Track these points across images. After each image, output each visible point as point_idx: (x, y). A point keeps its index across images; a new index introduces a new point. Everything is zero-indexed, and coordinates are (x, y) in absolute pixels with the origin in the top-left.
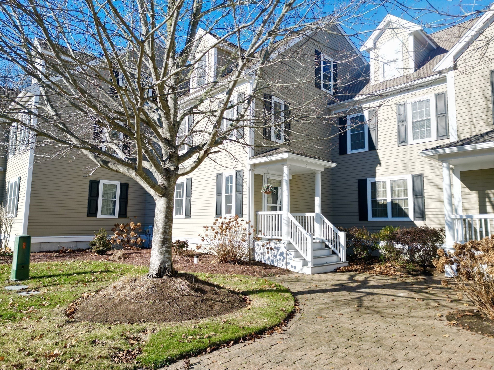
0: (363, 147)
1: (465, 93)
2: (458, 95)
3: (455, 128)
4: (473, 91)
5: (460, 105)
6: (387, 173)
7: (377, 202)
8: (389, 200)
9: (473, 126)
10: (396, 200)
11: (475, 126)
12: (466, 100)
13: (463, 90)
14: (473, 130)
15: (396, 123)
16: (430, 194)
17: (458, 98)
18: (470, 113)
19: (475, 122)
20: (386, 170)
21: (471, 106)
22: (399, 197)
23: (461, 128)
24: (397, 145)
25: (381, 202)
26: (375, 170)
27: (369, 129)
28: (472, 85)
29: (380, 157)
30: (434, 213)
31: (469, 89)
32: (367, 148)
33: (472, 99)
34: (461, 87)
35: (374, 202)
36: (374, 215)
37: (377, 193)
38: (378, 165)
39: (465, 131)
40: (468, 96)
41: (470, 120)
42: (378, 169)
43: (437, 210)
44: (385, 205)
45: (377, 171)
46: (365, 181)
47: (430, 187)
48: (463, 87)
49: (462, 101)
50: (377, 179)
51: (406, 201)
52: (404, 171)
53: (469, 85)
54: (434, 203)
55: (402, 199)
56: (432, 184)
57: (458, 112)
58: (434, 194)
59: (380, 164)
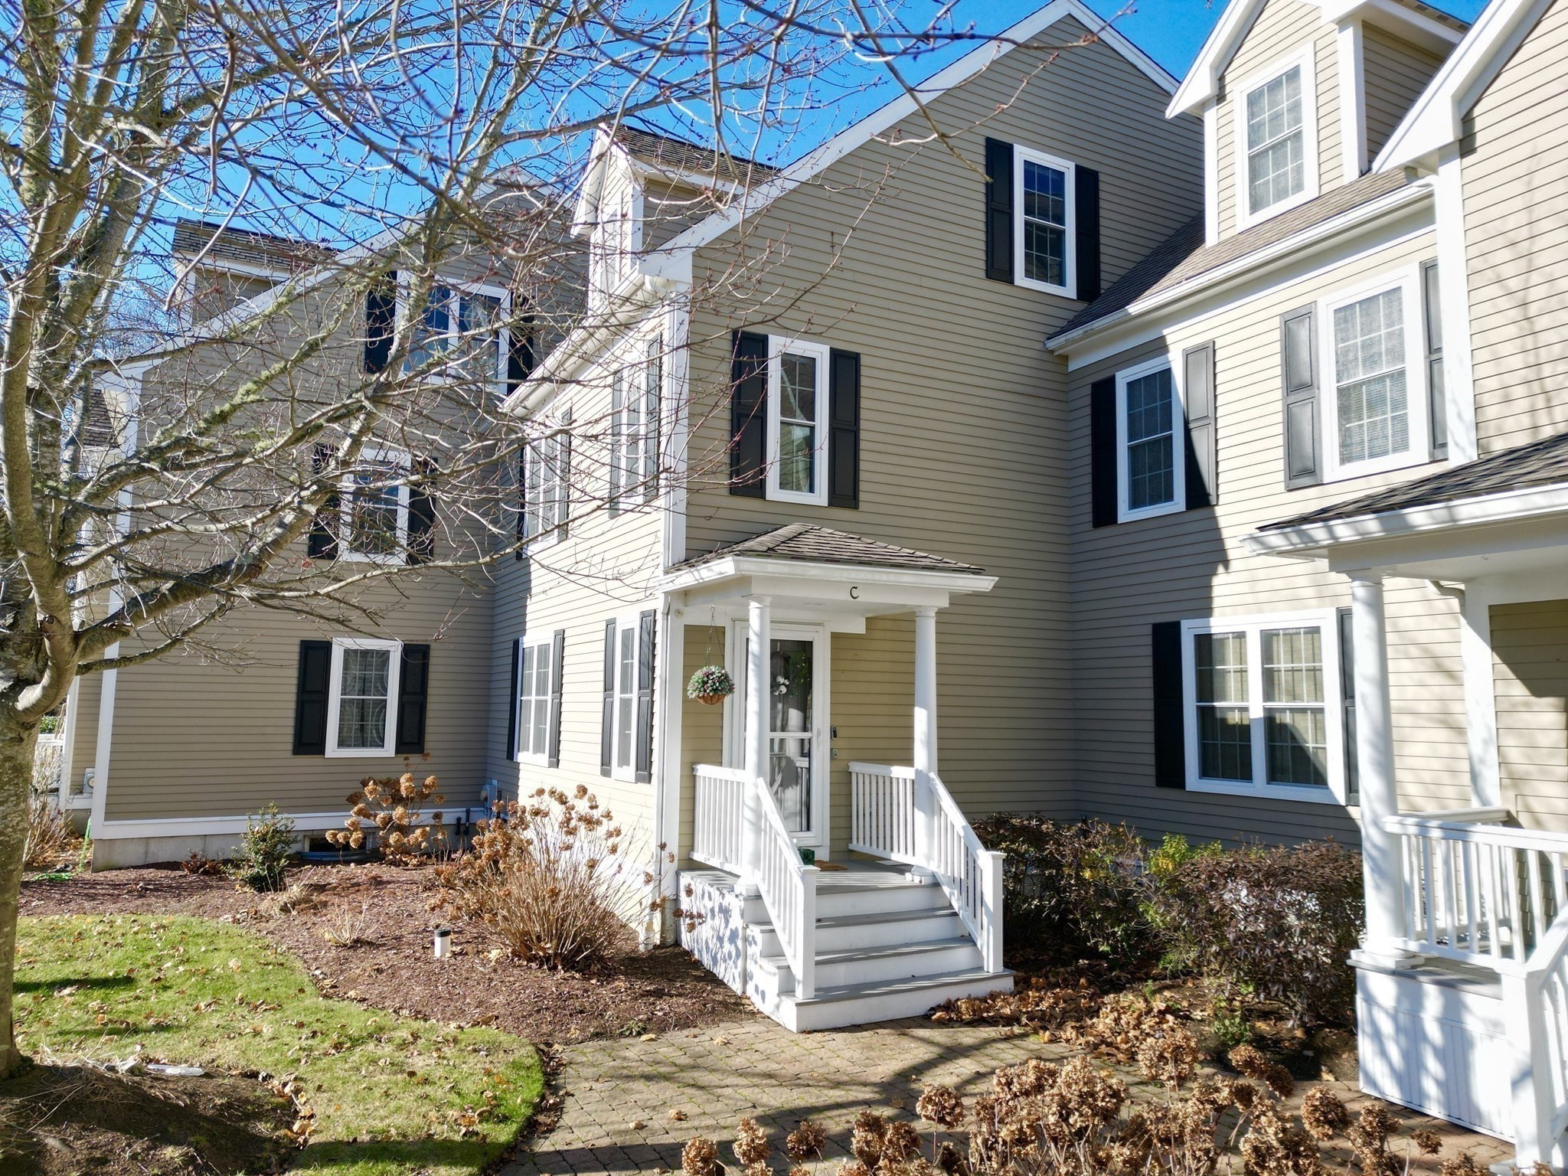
0: (1169, 497)
1: (1505, 255)
2: (1478, 264)
3: (1469, 414)
4: (1540, 243)
5: (1487, 308)
6: (1249, 598)
7: (1219, 715)
8: (1256, 710)
9: (1540, 402)
10: (1283, 710)
11: (1548, 400)
12: (1514, 284)
13: (1501, 241)
14: (1543, 418)
15: (1279, 394)
16: (1410, 692)
17: (1477, 280)
18: (1529, 342)
19: (1549, 384)
20: (1245, 588)
21: (1533, 309)
22: (1294, 699)
23: (1491, 412)
24: (1282, 487)
25: (1234, 718)
26: (1210, 587)
27: (1186, 423)
28: (1540, 211)
29: (1226, 533)
30: (1427, 776)
31: (1524, 233)
32: (1179, 502)
33: (1535, 278)
34: (1492, 229)
35: (1207, 715)
36: (1207, 770)
37: (1217, 681)
38: (1221, 569)
39: (1510, 424)
40: (1522, 265)
41: (1531, 374)
42: (1222, 584)
43: (1436, 764)
44: (1244, 730)
45: (1216, 591)
46: (1174, 629)
47: (1406, 665)
48: (1499, 226)
49: (1495, 290)
50: (1219, 624)
51: (1319, 716)
52: (1310, 592)
53: (1523, 218)
54: (1423, 735)
55: (1304, 710)
56: (1414, 651)
57: (1478, 341)
58: (1424, 693)
59: (1226, 563)
